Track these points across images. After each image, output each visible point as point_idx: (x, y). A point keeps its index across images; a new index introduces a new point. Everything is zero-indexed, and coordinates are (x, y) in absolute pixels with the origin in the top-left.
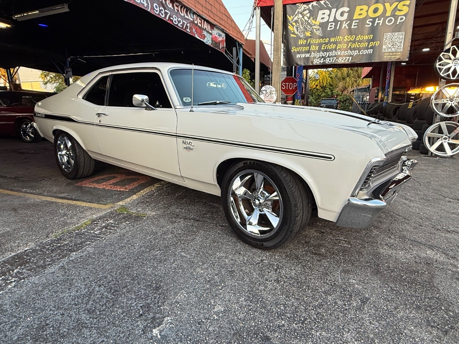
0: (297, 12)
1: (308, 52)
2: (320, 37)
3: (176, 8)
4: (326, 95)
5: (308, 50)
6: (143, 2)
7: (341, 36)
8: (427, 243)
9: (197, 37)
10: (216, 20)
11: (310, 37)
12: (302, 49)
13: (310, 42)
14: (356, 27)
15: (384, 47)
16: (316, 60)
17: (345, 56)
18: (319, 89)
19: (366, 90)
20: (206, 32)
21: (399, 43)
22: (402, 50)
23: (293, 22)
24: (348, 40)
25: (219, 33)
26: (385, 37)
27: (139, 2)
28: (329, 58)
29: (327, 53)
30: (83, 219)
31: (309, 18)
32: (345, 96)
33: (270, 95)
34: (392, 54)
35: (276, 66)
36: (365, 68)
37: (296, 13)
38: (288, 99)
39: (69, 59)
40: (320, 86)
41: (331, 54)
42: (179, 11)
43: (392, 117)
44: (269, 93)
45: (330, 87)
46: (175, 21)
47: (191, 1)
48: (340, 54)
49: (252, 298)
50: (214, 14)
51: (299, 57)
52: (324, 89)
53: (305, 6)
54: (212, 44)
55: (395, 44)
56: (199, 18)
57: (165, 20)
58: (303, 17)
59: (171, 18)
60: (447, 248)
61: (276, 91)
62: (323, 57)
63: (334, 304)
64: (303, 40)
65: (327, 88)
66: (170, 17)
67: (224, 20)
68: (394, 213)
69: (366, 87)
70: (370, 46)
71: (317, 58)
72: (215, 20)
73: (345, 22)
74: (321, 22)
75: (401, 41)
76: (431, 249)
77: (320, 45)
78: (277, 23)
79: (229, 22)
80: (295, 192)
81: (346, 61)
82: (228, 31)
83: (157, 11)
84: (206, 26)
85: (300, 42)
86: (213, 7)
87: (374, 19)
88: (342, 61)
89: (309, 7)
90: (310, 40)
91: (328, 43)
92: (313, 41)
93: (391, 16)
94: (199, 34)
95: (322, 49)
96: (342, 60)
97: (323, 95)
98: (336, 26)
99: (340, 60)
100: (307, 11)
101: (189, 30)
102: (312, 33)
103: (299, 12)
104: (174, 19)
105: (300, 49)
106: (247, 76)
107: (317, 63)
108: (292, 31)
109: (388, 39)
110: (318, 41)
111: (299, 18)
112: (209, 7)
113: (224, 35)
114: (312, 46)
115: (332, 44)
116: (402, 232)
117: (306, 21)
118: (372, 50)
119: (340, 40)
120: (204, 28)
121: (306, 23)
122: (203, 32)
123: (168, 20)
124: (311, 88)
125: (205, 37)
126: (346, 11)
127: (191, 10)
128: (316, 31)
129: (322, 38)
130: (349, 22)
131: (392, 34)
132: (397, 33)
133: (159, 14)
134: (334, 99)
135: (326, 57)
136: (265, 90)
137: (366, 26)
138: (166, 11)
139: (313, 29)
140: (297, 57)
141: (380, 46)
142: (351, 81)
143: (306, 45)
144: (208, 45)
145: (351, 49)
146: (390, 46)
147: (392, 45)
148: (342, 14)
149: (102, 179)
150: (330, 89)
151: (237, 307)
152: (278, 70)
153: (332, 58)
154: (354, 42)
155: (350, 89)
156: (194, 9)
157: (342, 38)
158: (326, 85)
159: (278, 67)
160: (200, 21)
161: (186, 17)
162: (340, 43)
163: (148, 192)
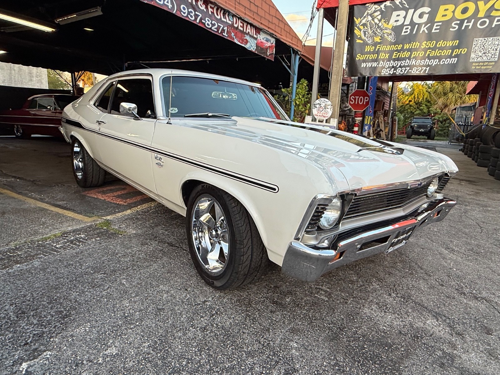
0: (366, 13)
1: (376, 60)
2: (391, 44)
3: (210, 10)
4: (421, 113)
5: (376, 58)
6: (167, 4)
7: (417, 42)
8: (435, 310)
9: (237, 42)
10: (263, 23)
11: (380, 43)
12: (369, 56)
13: (379, 48)
14: (438, 31)
15: (473, 55)
16: (384, 71)
17: (421, 66)
18: (413, 105)
19: (472, 108)
20: (249, 37)
21: (493, 50)
22: (497, 59)
23: (361, 25)
24: (427, 47)
25: (267, 38)
26: (475, 43)
27: (162, 3)
28: (400, 69)
29: (399, 62)
30: (56, 230)
31: (380, 21)
32: (445, 115)
33: (324, 110)
34: (482, 64)
35: (335, 77)
36: (471, 81)
37: (364, 15)
38: (356, 116)
39: (127, 64)
40: (414, 102)
41: (404, 63)
42: (214, 13)
43: (490, 143)
44: (324, 108)
45: (427, 104)
46: (208, 24)
47: (230, 3)
48: (415, 64)
49: (158, 344)
50: (261, 17)
51: (365, 66)
52: (420, 105)
53: (376, 6)
54: (256, 50)
55: (488, 52)
56: (240, 21)
57: (195, 23)
58: (373, 20)
59: (203, 21)
60: (459, 319)
61: (331, 106)
62: (393, 67)
63: (248, 370)
64: (371, 46)
65: (423, 104)
66: (201, 19)
67: (275, 24)
68: (416, 264)
69: (472, 105)
70: (454, 53)
71: (386, 69)
72: (261, 23)
73: (423, 25)
74: (394, 26)
75: (496, 48)
76: (436, 317)
77: (391, 52)
78: (341, 27)
79: (282, 25)
80: (242, 226)
81: (422, 72)
82: (280, 36)
83: (184, 13)
84: (249, 30)
85: (367, 49)
86: (260, 9)
87: (462, 21)
88: (417, 72)
89: (381, 8)
90: (379, 46)
91: (401, 50)
92: (383, 48)
93: (485, 17)
94: (240, 39)
95: (393, 57)
96: (417, 70)
97: (417, 112)
98: (412, 30)
99: (414, 71)
100: (379, 13)
101: (227, 34)
102: (382, 38)
103: (368, 13)
104: (206, 22)
105: (366, 57)
106: (304, 87)
107: (386, 73)
108: (359, 36)
109: (478, 45)
110: (388, 48)
111: (368, 21)
112: (253, 8)
113: (273, 40)
114: (381, 53)
115: (406, 52)
116: (411, 290)
117: (376, 24)
118: (456, 59)
119: (415, 47)
120: (247, 32)
121: (376, 26)
122: (245, 37)
123: (199, 23)
124: (402, 103)
125: (247, 42)
126: (427, 12)
127: (229, 12)
128: (388, 35)
129: (395, 44)
130: (429, 25)
131: (485, 39)
132: (491, 38)
133: (187, 17)
134: (429, 118)
135: (398, 66)
136: (318, 104)
137: (451, 29)
138: (196, 13)
139: (384, 33)
140: (362, 66)
141: (468, 54)
142: (454, 97)
143: (373, 53)
144: (251, 52)
145: (429, 58)
146: (480, 54)
147: (484, 53)
148: (421, 16)
149: (111, 190)
150: (426, 105)
151: (133, 353)
152: (338, 81)
153: (404, 68)
154: (434, 49)
155: (452, 107)
156: (234, 11)
157: (419, 44)
158: (422, 101)
159: (338, 78)
160: (242, 25)
161: (223, 19)
162: (416, 50)
163: (145, 209)
